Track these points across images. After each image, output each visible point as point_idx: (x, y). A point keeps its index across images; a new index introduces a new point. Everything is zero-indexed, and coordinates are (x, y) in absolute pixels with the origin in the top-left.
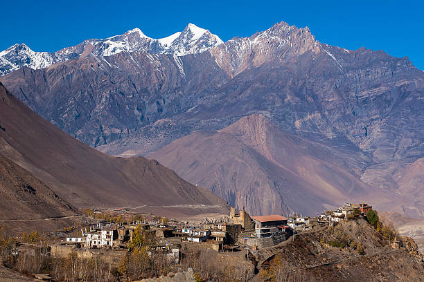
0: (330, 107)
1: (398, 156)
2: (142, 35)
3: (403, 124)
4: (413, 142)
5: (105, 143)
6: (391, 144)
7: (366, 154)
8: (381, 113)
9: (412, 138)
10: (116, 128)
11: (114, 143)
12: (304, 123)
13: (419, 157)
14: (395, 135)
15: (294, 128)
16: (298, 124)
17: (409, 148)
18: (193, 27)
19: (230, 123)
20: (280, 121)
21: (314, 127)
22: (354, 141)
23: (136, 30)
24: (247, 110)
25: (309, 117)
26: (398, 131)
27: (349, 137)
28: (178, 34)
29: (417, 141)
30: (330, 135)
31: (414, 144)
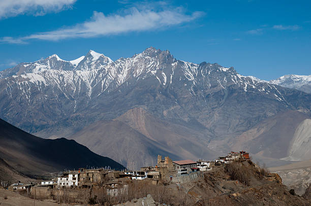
0: (186, 101)
1: (230, 131)
2: (59, 59)
3: (232, 111)
4: (240, 122)
5: (36, 132)
6: (226, 123)
7: (210, 130)
8: (218, 103)
9: (239, 119)
10: (44, 121)
11: (43, 131)
12: (169, 112)
13: (244, 131)
14: (228, 117)
15: (163, 116)
16: (165, 113)
17: (237, 126)
18: (93, 53)
19: (120, 115)
20: (153, 111)
21: (175, 114)
22: (202, 123)
23: (54, 55)
24: (132, 105)
25: (172, 108)
26: (229, 115)
27: (199, 120)
28: (82, 58)
29: (242, 121)
30: (186, 120)
31: (240, 123)
